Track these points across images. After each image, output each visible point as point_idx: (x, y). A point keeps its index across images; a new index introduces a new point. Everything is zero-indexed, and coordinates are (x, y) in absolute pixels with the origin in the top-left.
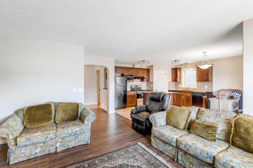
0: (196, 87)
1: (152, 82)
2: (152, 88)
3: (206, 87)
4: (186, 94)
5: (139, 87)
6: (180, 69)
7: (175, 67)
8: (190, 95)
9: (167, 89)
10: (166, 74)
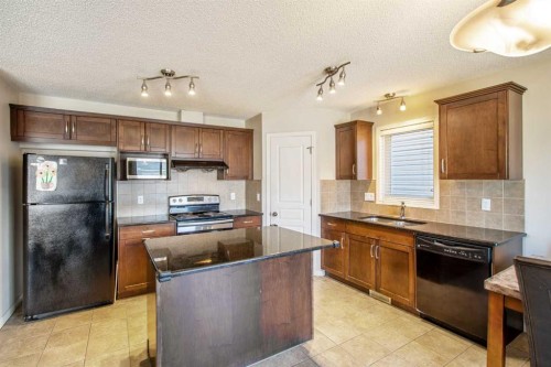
0: (436, 206)
1: (260, 181)
2: (260, 203)
3: (487, 204)
4: (388, 237)
5: (207, 201)
6: (369, 126)
7: (348, 119)
8: (405, 244)
9: (317, 210)
10: (310, 148)
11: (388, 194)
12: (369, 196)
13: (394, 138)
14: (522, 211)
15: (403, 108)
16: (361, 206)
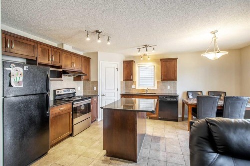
0: (156, 88)
1: (96, 82)
2: (97, 91)
3: (169, 87)
5: (71, 91)
9: (120, 92)
10: (118, 69)
11: (140, 85)
12: (133, 87)
13: (141, 68)
14: (176, 88)
15: (149, 59)
16: (130, 90)
